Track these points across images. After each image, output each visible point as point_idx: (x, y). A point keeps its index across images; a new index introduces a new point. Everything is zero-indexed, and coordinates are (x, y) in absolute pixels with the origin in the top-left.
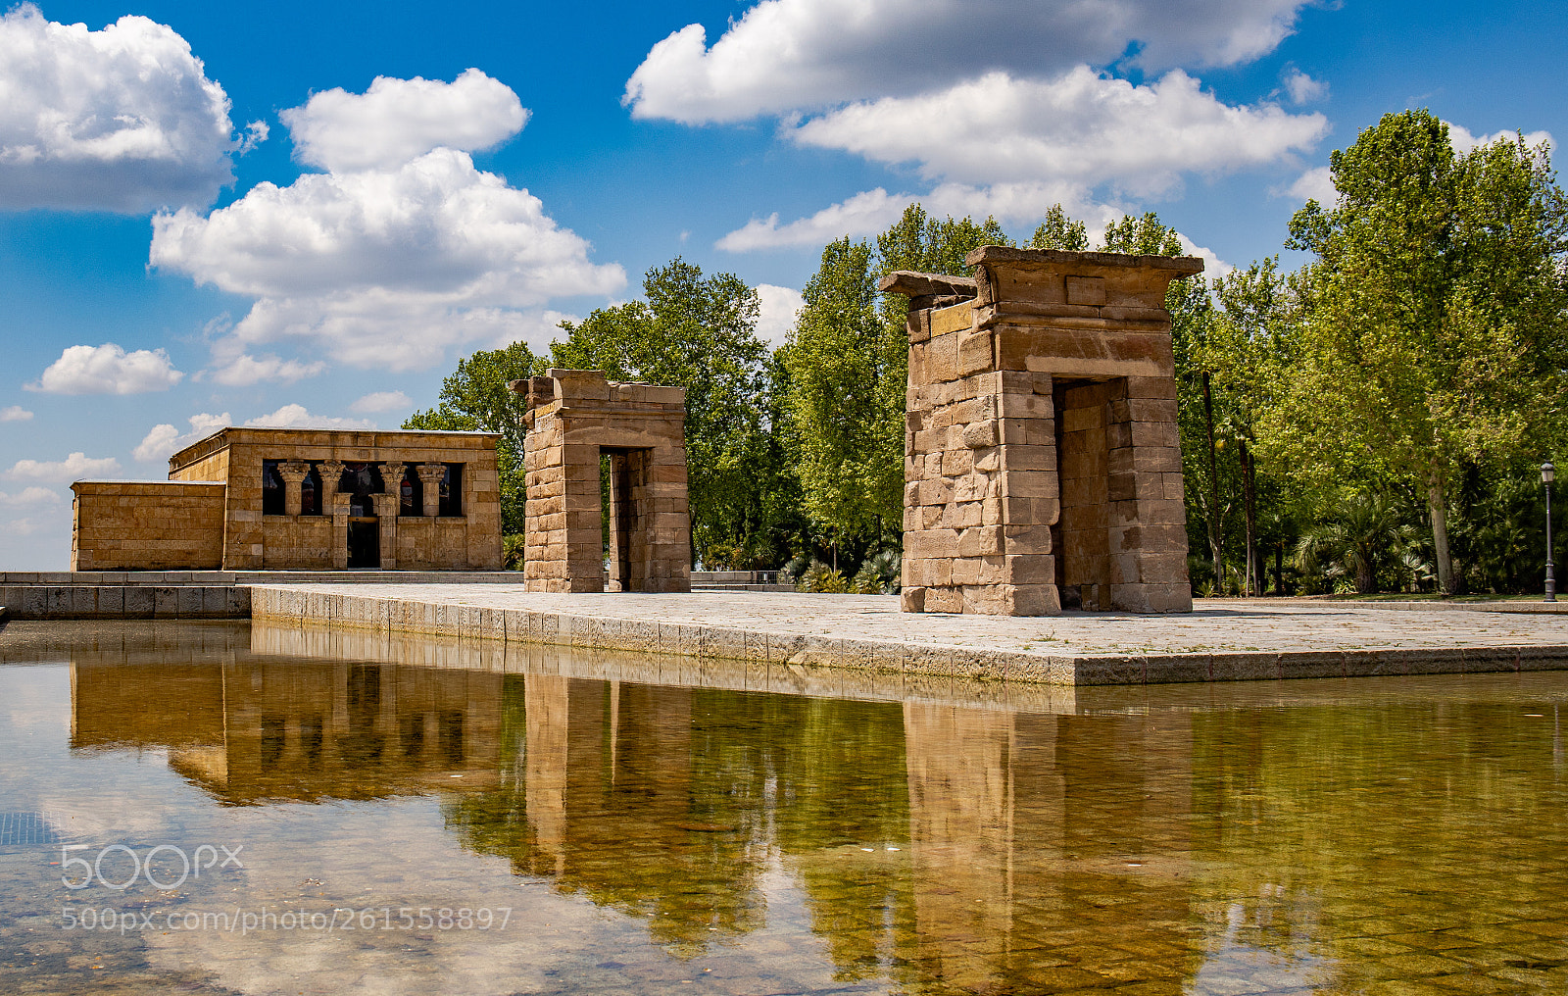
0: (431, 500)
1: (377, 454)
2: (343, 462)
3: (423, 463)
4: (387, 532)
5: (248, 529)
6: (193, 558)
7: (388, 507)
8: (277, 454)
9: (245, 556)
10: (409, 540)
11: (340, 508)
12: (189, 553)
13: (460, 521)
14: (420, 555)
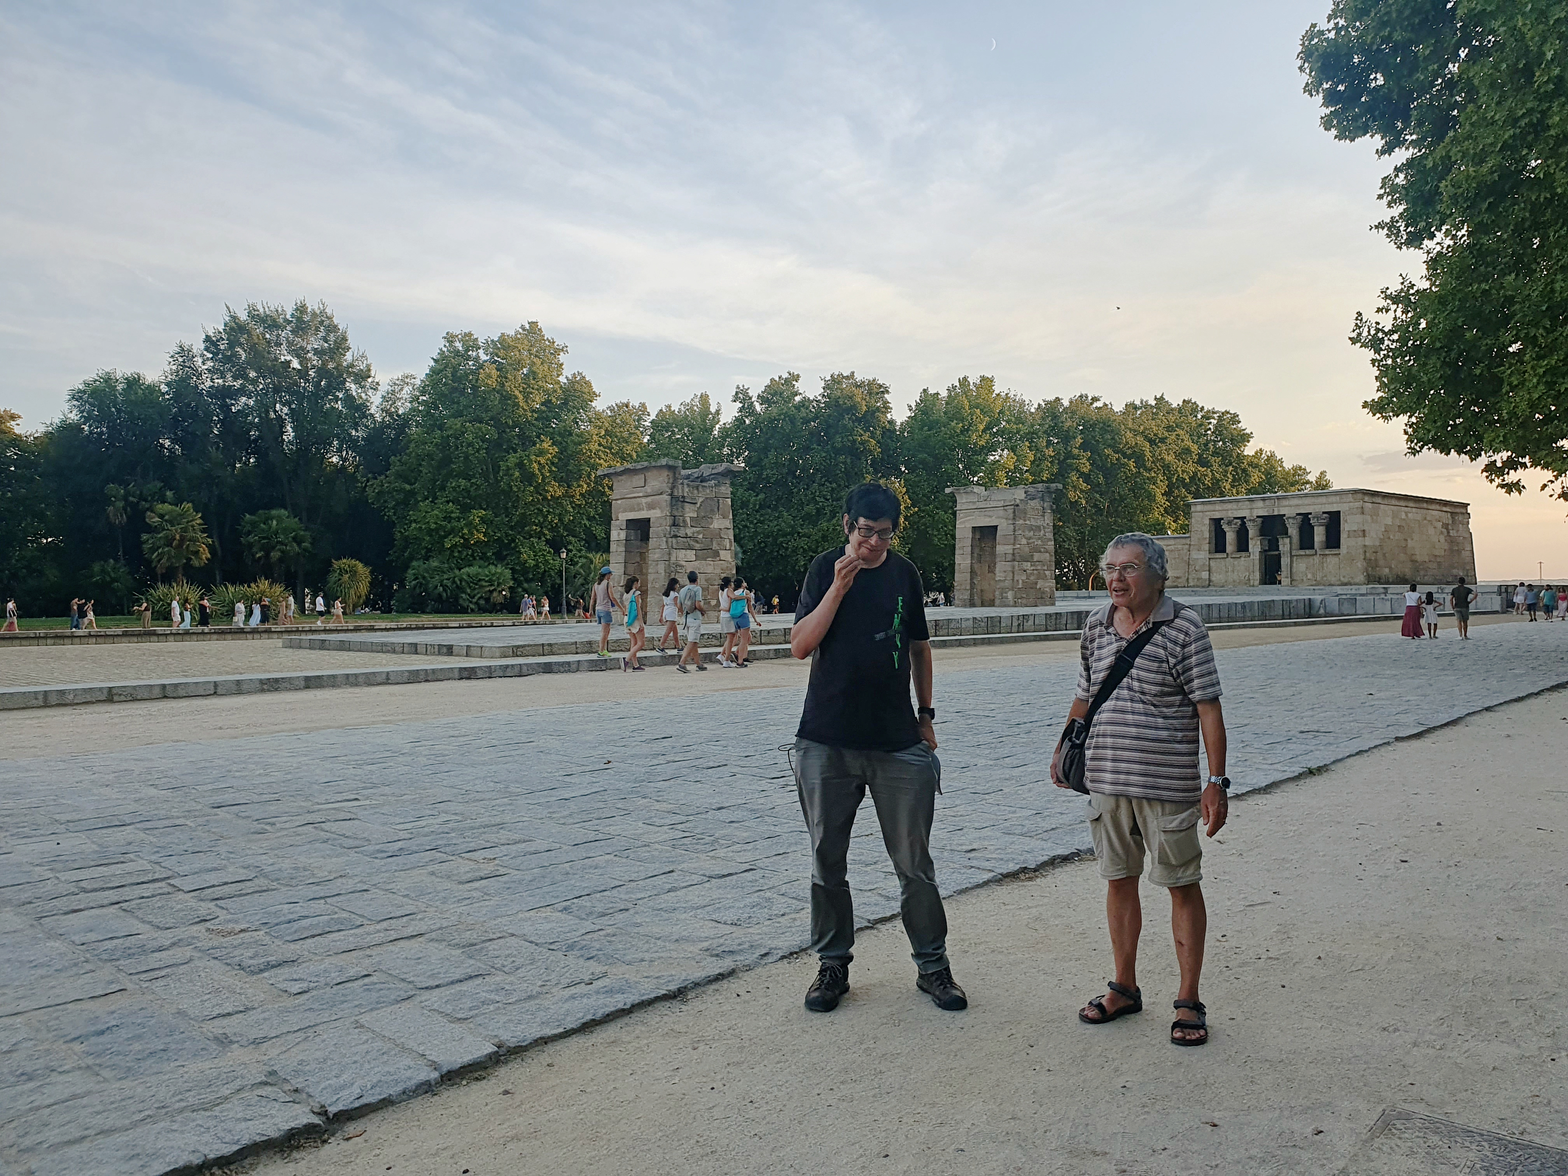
0: (1319, 538)
1: (1279, 511)
2: (1258, 517)
3: (1311, 514)
4: (1285, 561)
5: (1200, 563)
6: (1180, 580)
7: (1284, 545)
8: (1217, 515)
9: (1198, 579)
10: (1301, 566)
11: (1255, 546)
12: (1177, 578)
13: (1335, 551)
14: (1309, 576)
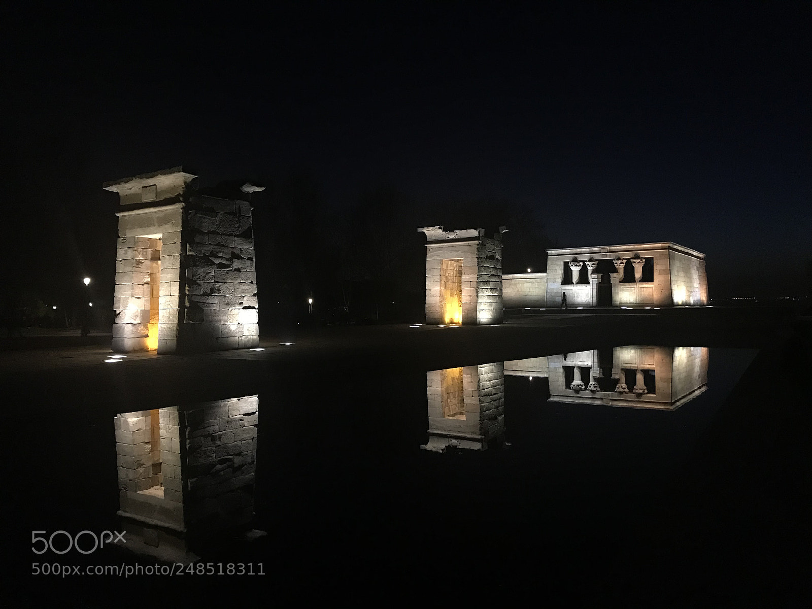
0: (638, 275)
1: (610, 256)
2: (595, 260)
4: (615, 290)
5: (555, 291)
6: (539, 303)
8: (567, 259)
9: (553, 302)
10: (625, 293)
11: (593, 280)
13: (651, 284)
14: (632, 300)
